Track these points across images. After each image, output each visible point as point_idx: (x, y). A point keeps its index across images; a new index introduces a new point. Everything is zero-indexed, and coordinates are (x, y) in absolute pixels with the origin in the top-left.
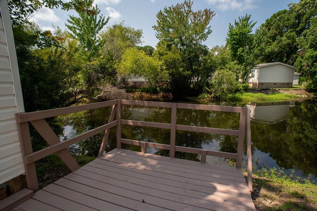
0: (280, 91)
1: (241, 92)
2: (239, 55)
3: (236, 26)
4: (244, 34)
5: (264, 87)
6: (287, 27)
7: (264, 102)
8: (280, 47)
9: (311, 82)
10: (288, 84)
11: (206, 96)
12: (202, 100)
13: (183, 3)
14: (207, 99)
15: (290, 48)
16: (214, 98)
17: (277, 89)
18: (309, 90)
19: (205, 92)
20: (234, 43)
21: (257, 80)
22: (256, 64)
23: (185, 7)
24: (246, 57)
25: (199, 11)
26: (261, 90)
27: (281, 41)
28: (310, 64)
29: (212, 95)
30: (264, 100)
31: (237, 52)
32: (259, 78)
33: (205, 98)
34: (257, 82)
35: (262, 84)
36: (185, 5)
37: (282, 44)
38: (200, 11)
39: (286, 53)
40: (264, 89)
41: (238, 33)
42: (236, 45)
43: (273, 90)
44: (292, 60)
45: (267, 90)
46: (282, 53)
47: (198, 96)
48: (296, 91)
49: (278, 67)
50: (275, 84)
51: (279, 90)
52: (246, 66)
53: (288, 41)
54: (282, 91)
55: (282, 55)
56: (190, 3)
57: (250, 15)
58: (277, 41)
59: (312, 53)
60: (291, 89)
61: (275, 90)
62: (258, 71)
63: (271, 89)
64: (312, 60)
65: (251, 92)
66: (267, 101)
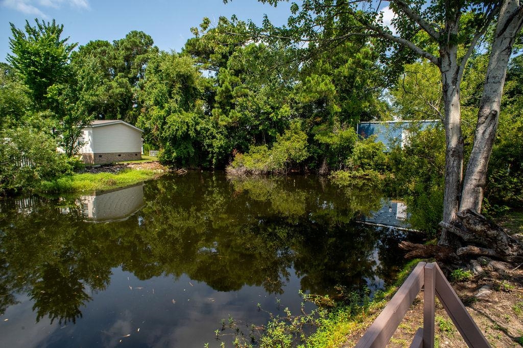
0: (129, 166)
1: (69, 174)
2: (50, 98)
3: (32, 36)
4: (55, 59)
5: (104, 161)
6: (115, 68)
7: (114, 187)
8: (109, 96)
9: (164, 150)
10: (136, 155)
15: (124, 101)
17: (125, 163)
18: (164, 163)
20: (34, 71)
21: (91, 149)
22: (89, 120)
24: (68, 104)
26: (102, 166)
27: (110, 87)
28: (160, 126)
30: (114, 183)
31: (46, 93)
32: (93, 146)
34: (92, 152)
35: (100, 156)
37: (113, 92)
39: (120, 107)
40: (106, 165)
41: (42, 52)
42: (41, 78)
43: (120, 165)
44: (129, 118)
45: (111, 165)
46: (114, 107)
48: (149, 164)
49: (120, 128)
50: (120, 155)
51: (128, 164)
52: (69, 123)
53: (120, 89)
54: (132, 166)
55: (114, 109)
57: (62, 26)
58: (105, 86)
59: (159, 112)
60: (143, 162)
61: (123, 164)
62: (89, 133)
63: (117, 163)
64: (161, 122)
65: (86, 172)
66: (120, 186)
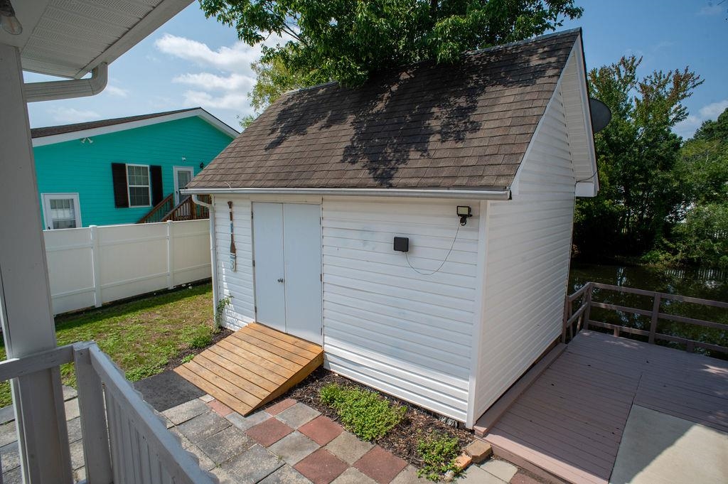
11: (661, 257)
12: (651, 264)
13: (617, 62)
14: (666, 262)
16: (683, 261)
19: (658, 247)
23: (621, 71)
25: (655, 73)
29: (679, 256)
33: (658, 260)
36: (622, 68)
38: (658, 72)
47: (640, 254)
56: (634, 61)
